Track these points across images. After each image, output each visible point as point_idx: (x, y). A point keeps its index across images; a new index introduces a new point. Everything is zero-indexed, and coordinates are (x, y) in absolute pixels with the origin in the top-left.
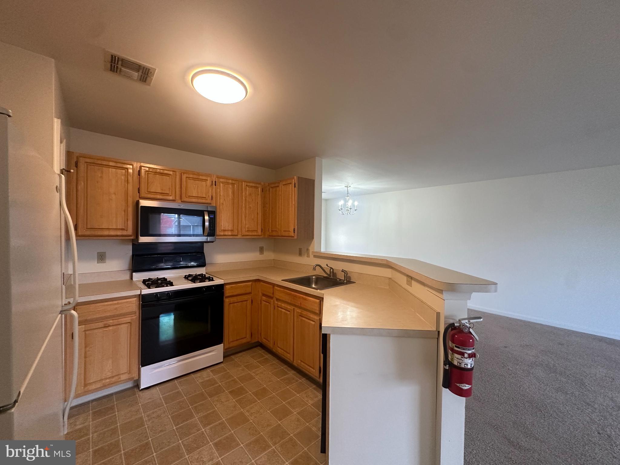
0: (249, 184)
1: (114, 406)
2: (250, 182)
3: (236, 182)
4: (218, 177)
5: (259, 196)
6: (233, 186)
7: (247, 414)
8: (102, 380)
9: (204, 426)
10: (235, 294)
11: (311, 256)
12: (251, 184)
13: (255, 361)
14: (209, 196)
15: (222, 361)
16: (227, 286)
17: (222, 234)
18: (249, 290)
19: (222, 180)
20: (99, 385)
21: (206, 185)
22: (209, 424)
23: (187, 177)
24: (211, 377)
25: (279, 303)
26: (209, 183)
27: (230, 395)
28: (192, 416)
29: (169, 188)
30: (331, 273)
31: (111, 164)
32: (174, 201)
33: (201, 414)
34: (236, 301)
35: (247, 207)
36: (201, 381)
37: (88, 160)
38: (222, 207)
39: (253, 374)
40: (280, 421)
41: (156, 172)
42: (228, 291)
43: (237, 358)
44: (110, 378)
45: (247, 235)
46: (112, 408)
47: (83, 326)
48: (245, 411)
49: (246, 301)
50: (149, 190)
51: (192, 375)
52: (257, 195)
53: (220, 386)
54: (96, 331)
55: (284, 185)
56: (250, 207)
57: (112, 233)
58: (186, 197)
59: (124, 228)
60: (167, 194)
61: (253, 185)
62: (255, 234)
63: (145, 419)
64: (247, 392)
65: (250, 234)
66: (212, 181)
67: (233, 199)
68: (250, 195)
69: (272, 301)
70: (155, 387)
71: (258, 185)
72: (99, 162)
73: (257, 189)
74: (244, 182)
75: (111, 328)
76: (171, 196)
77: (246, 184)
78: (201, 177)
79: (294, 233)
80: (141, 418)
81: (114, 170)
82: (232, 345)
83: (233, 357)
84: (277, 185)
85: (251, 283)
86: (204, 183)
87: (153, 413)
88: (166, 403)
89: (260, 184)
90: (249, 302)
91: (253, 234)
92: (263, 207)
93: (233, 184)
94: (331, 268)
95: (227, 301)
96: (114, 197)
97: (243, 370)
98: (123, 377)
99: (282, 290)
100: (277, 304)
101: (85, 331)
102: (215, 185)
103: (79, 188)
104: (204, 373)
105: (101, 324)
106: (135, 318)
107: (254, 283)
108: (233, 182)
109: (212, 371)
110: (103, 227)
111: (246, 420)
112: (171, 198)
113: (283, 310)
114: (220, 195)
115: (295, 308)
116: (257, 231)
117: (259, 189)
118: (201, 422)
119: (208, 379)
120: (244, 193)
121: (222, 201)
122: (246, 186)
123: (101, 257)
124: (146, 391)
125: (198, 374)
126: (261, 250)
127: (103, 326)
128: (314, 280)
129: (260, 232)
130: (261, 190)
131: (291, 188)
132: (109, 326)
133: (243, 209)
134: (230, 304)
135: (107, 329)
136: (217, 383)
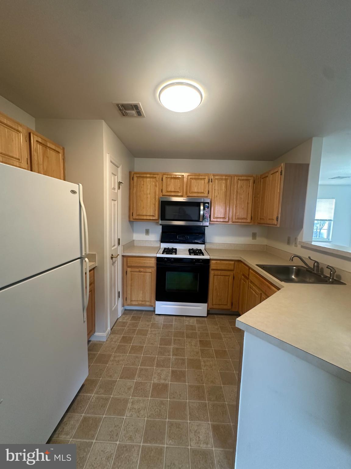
0: (240, 178)
1: (141, 317)
2: (241, 176)
3: (228, 178)
4: (214, 175)
5: (250, 187)
6: (226, 181)
7: (202, 363)
8: (138, 301)
9: (173, 355)
10: (218, 268)
11: (299, 246)
12: (243, 178)
13: (230, 326)
14: (206, 191)
15: (206, 316)
16: (213, 261)
17: (215, 220)
18: (231, 267)
19: (217, 177)
20: (136, 303)
21: (204, 183)
22: (176, 355)
23: (191, 178)
24: (194, 324)
25: (252, 285)
26: (207, 180)
27: (198, 343)
28: (170, 344)
29: (179, 188)
30: (315, 267)
31: (148, 176)
32: (182, 196)
33: (176, 346)
34: (220, 274)
35: (238, 197)
36: (187, 324)
37: (138, 175)
38: (216, 199)
39: (223, 336)
40: (223, 385)
41: (171, 178)
42: (213, 265)
43: (217, 318)
44: (141, 301)
45: (237, 222)
46: (140, 318)
47: (130, 269)
48: (202, 360)
49: (229, 276)
50: (167, 190)
51: (185, 318)
52: (248, 187)
53: (196, 333)
54: (135, 273)
55: (272, 174)
56: (241, 198)
57: (148, 218)
58: (190, 193)
59: (154, 215)
60: (178, 192)
61: (245, 178)
62: (245, 221)
63: (149, 332)
64: (211, 347)
65: (240, 221)
66: (209, 179)
67: (226, 192)
68: (241, 187)
69: (247, 281)
70: (163, 316)
71: (249, 178)
72: (143, 175)
73: (249, 182)
74: (236, 176)
75: (142, 273)
76: (180, 193)
77: (238, 178)
78: (200, 177)
79: (277, 221)
80: (148, 331)
81: (149, 179)
82: (214, 307)
83: (216, 316)
84: (266, 175)
85: (234, 262)
86: (203, 181)
87: (154, 331)
88: (162, 329)
89: (252, 176)
90: (231, 278)
91: (243, 221)
92: (254, 198)
93: (226, 180)
94: (316, 262)
95: (212, 273)
96: (149, 196)
97: (218, 329)
98: (148, 303)
99: (254, 273)
100: (250, 285)
101: (131, 272)
102: (212, 182)
103: (134, 192)
104: (192, 320)
105: (137, 270)
106: (154, 270)
107: (236, 263)
108: (226, 178)
109: (197, 320)
110: (144, 214)
111: (199, 367)
112: (180, 194)
113: (253, 292)
114: (215, 189)
115: (262, 293)
116: (246, 219)
117: (251, 181)
118: (173, 351)
119: (192, 324)
120: (235, 186)
121: (216, 194)
122: (238, 179)
123: (147, 232)
124: (158, 316)
125: (188, 319)
126: (254, 236)
127: (138, 271)
128: (294, 270)
129: (249, 220)
130: (253, 182)
131: (277, 176)
132: (141, 272)
133: (235, 200)
134: (215, 275)
135: (140, 273)
136: (195, 330)
